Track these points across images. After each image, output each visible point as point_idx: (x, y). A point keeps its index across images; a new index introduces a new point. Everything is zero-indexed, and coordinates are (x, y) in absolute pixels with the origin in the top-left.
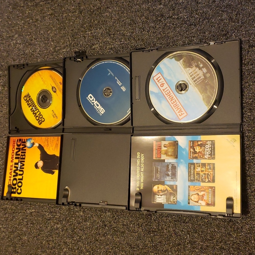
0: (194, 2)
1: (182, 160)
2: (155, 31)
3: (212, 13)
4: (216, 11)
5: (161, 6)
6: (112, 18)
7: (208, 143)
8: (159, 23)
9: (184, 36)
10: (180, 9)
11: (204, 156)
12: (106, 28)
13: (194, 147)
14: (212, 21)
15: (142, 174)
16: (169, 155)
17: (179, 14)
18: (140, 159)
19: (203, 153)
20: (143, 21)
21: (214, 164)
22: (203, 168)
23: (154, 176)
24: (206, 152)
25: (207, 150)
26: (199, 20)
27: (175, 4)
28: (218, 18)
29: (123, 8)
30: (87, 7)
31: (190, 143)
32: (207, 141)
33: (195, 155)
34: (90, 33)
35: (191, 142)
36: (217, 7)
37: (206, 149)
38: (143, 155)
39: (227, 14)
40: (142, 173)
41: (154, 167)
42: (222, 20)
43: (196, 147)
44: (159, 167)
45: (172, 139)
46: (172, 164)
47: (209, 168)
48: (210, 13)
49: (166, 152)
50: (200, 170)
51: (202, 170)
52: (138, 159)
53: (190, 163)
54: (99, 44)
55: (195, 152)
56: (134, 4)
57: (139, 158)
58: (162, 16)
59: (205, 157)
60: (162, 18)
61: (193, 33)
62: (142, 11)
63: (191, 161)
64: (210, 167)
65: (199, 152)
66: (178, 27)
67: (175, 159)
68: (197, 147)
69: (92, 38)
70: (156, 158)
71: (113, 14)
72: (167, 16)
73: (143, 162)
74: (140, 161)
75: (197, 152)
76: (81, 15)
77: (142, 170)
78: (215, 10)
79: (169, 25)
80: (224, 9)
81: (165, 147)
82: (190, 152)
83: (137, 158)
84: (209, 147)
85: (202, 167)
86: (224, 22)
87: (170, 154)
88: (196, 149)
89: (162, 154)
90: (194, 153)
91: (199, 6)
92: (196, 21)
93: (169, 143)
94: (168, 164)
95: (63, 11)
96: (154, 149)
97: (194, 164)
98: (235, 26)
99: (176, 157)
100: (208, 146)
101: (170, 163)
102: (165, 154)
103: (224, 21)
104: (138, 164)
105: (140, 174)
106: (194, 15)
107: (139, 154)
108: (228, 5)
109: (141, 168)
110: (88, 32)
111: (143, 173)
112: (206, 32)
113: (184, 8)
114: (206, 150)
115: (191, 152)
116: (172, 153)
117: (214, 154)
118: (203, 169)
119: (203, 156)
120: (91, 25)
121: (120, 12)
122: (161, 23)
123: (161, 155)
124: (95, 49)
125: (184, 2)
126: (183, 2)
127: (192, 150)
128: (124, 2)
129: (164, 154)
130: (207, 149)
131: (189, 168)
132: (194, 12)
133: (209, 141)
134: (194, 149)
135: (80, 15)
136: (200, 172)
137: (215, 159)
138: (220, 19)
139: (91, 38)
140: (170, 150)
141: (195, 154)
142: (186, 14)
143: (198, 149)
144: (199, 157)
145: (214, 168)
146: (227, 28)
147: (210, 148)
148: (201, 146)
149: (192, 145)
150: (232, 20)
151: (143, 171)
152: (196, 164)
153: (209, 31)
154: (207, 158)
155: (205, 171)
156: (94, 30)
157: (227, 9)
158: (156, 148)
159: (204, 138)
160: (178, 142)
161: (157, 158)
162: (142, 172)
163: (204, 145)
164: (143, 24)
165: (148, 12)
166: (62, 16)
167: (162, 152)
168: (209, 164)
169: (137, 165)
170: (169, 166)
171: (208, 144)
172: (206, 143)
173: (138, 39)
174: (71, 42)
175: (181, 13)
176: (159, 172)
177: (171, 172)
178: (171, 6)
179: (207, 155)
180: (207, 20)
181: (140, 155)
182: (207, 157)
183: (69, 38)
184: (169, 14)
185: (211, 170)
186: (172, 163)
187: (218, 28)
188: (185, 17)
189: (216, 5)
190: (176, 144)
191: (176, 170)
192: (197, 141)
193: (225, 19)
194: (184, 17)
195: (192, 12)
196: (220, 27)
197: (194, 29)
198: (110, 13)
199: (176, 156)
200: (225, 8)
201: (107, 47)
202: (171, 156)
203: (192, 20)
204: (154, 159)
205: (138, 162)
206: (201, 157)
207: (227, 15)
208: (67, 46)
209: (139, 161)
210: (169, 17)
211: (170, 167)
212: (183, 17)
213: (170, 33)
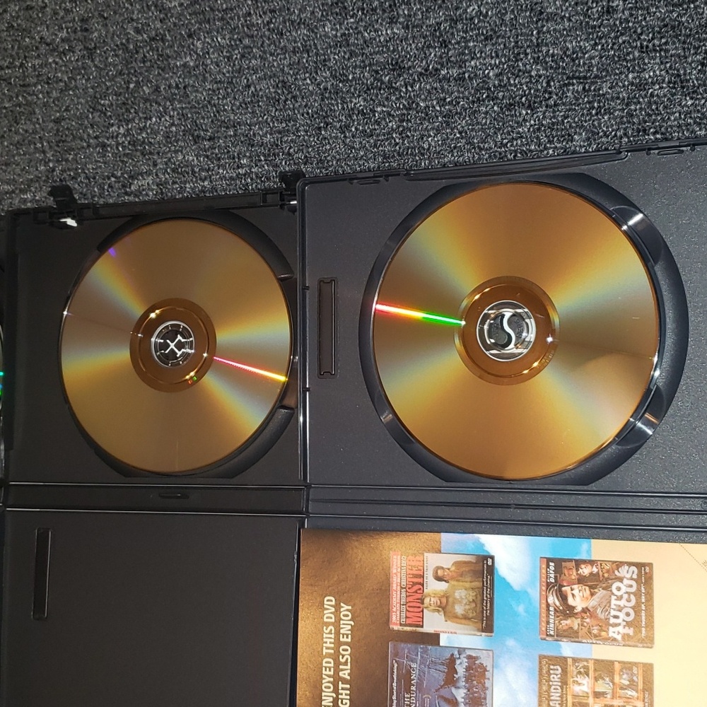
0: (528, 14)
1: (511, 643)
2: (369, 128)
3: (601, 58)
4: (616, 47)
5: (395, 31)
6: (207, 75)
7: (624, 572)
8: (387, 99)
9: (487, 149)
10: (469, 41)
11: (607, 632)
12: (183, 115)
13: (563, 589)
14: (599, 90)
15: (344, 692)
16: (456, 617)
17: (466, 61)
18: (337, 625)
19: (602, 616)
20: (326, 89)
21: (648, 669)
22: (600, 682)
23: (395, 702)
24: (613, 613)
25: (618, 603)
26: (548, 83)
27: (452, 20)
28: (627, 76)
29: (248, 36)
30: (113, 34)
31: (544, 566)
32: (619, 564)
33: (569, 622)
34: (122, 131)
35: (551, 564)
36: (622, 34)
37: (613, 598)
38: (350, 608)
39: (662, 63)
40: (343, 689)
41: (396, 665)
42: (641, 86)
43: (572, 590)
44: (414, 665)
45: (471, 548)
46: (469, 657)
47: (627, 683)
48: (591, 58)
49: (444, 600)
50: (589, 691)
51: (597, 690)
52: (328, 624)
53: (545, 657)
54: (157, 175)
55: (568, 611)
56: (293, 22)
57: (333, 620)
58: (398, 68)
59: (611, 634)
60: (399, 75)
61: (522, 137)
62: (323, 49)
63: (549, 649)
64: (631, 681)
65: (585, 610)
66: (461, 114)
67: (483, 634)
68: (575, 587)
69: (129, 150)
70: (401, 625)
71: (209, 62)
72: (419, 70)
73: (349, 640)
74: (338, 633)
75: (576, 611)
76: (93, 61)
77: (345, 674)
78: (614, 44)
79: (427, 107)
80: (649, 41)
81: (439, 579)
82: (544, 606)
83: (325, 620)
84: (627, 593)
85: (596, 679)
86: (652, 95)
87: (459, 610)
88: (573, 595)
89: (425, 610)
90: (563, 612)
91: (549, 32)
92: (532, 92)
93: (457, 564)
94: (452, 655)
95: (28, 47)
96: (394, 586)
97: (562, 661)
98: (698, 111)
99: (488, 627)
100: (624, 586)
101: (461, 651)
102: (438, 611)
103: (651, 90)
104: (327, 648)
105: (336, 690)
106: (525, 65)
107: (333, 603)
108: (666, 26)
109: (341, 667)
110: (115, 128)
111: (348, 686)
112: (575, 133)
113: (486, 39)
114: (614, 602)
115: (551, 609)
116: (467, 607)
117: (650, 625)
118: (601, 687)
119: (601, 630)
120: (127, 100)
121: (236, 52)
122: (394, 98)
123: (423, 611)
124: (141, 193)
125: (487, 12)
126: (481, 13)
127: (553, 599)
128: (250, 13)
129: (434, 610)
130: (620, 598)
131: (543, 677)
132: (526, 54)
133: (626, 567)
134: (563, 598)
135: (89, 62)
136: (591, 700)
137: (653, 644)
138: (632, 84)
139: (127, 151)
140: (463, 595)
141: (567, 616)
142: (493, 62)
143: (578, 598)
144: (585, 630)
145: (648, 688)
146: (663, 119)
147: (632, 597)
148: (593, 583)
149: (552, 576)
150: (683, 87)
151: (349, 678)
152: (570, 661)
153: (587, 132)
154: (619, 637)
155: (609, 696)
156: (137, 122)
157: (663, 41)
158: (404, 583)
159: (603, 550)
160: (493, 562)
161: (406, 625)
162: (344, 681)
163: (607, 579)
164: (323, 100)
165: (345, 53)
166: (22, 65)
167: (427, 601)
168: (628, 666)
169: (325, 651)
170: (458, 662)
171: (621, 580)
172: (616, 572)
173: (306, 157)
174: (51, 165)
175: (473, 59)
176: (413, 688)
177: (465, 691)
178: (435, 30)
179: (619, 624)
180: (580, 88)
181: (337, 607)
182: (619, 633)
183: (47, 149)
184: (424, 62)
185: (637, 692)
186: (469, 653)
187: (625, 119)
188: (491, 74)
189: (618, 22)
190: (484, 568)
191: (488, 684)
192: (576, 561)
193: (653, 84)
194: (487, 72)
195: (519, 54)
196: (632, 116)
197: (524, 120)
198: (198, 55)
199: (485, 622)
200: (653, 39)
201: (187, 185)
202: (463, 621)
203: (519, 86)
204: (396, 628)
205: (328, 640)
206: (595, 632)
207: (662, 67)
208: (38, 179)
209: (330, 633)
210: (426, 73)
211: (461, 670)
212: (483, 73)
213: (430, 136)
